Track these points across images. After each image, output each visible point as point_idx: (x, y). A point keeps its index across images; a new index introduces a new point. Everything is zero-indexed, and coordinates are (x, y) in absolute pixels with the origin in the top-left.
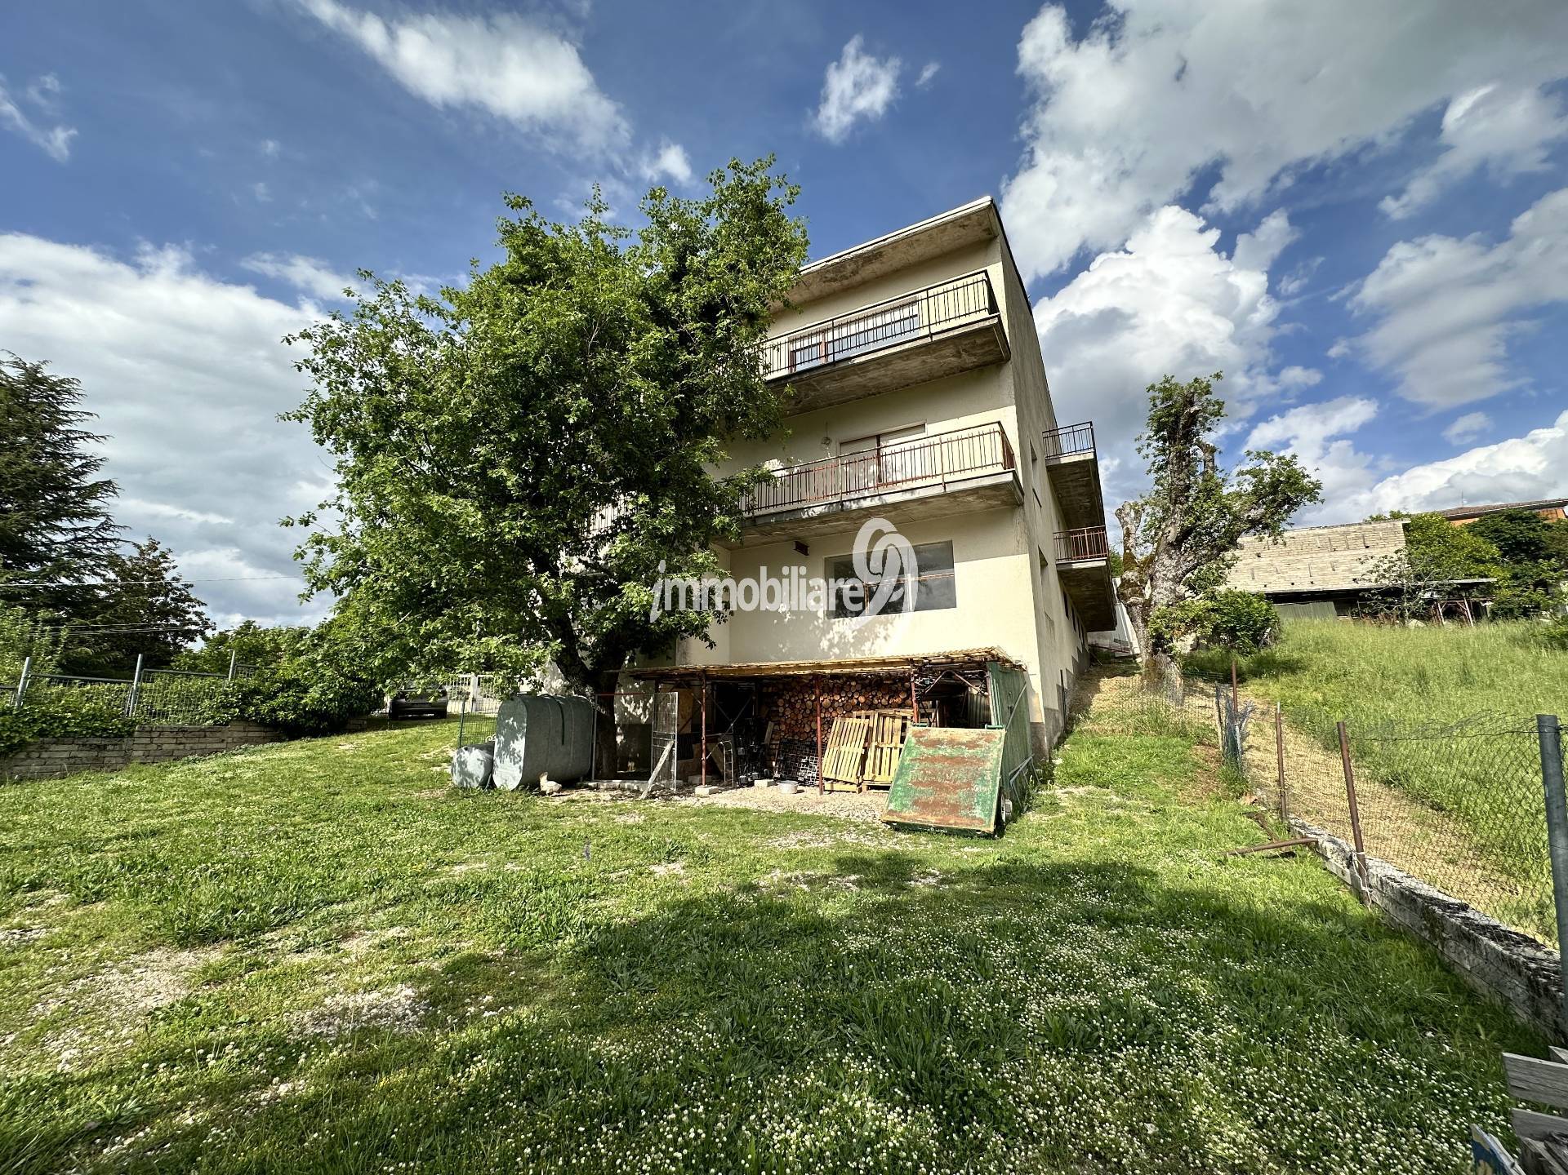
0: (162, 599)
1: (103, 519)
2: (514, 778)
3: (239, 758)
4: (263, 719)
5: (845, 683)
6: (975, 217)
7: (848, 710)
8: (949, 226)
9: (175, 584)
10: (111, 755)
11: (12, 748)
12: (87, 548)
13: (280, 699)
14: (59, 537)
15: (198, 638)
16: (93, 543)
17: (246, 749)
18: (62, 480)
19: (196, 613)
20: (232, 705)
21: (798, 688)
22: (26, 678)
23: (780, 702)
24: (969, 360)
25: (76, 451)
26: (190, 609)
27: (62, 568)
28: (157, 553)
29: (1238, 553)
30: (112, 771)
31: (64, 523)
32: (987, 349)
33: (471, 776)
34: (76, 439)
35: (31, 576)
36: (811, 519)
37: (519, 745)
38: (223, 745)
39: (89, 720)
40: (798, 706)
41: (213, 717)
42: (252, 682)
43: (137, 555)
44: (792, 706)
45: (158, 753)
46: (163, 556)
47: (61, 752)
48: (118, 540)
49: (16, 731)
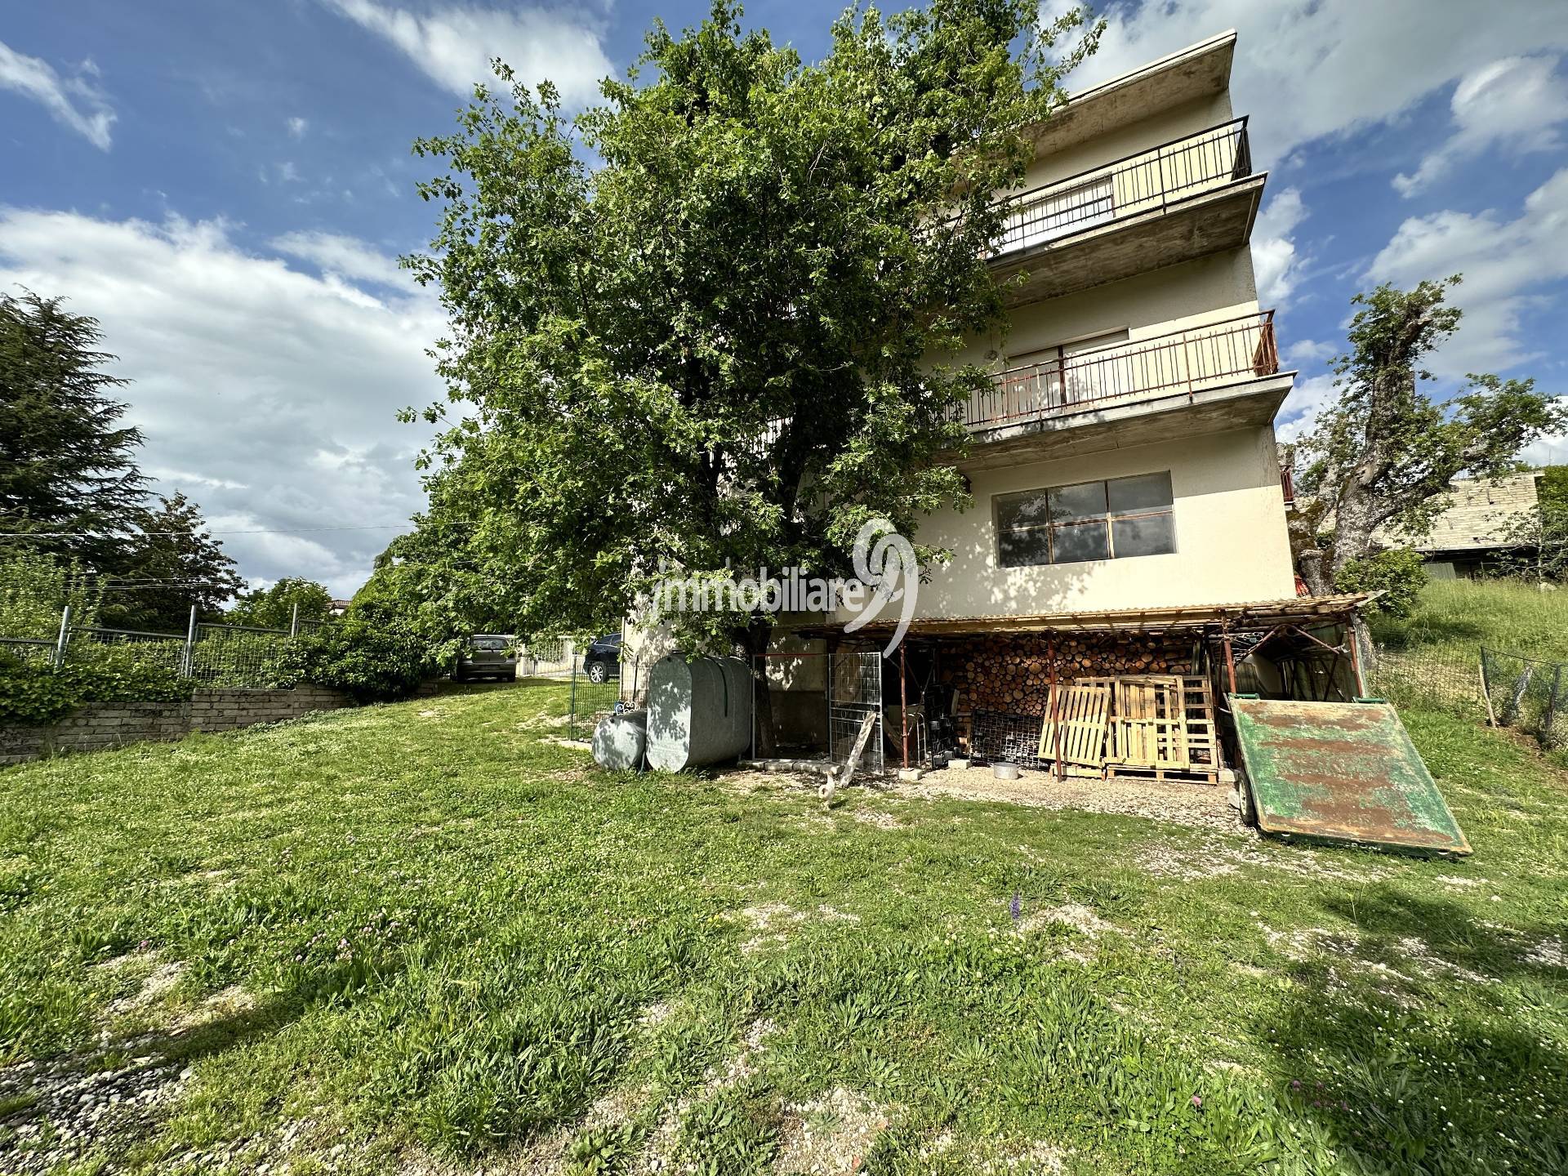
0: (191, 556)
1: (129, 470)
2: (678, 758)
3: (314, 727)
4: (331, 682)
5: (1062, 643)
6: (1208, 59)
7: (1069, 678)
8: (1171, 73)
9: (204, 541)
10: (167, 723)
11: (54, 714)
12: (114, 500)
13: (348, 660)
14: (85, 488)
15: (231, 597)
16: (120, 495)
17: (316, 715)
18: (85, 426)
19: (227, 571)
20: (296, 666)
21: (996, 650)
22: (66, 631)
23: (970, 666)
24: (1199, 242)
25: (98, 396)
26: (220, 568)
27: (88, 520)
28: (184, 509)
29: (1452, 496)
30: (173, 740)
31: (90, 473)
32: (1230, 226)
33: (619, 755)
34: (96, 382)
35: (58, 530)
36: (996, 443)
37: (683, 717)
38: (289, 711)
39: (141, 682)
40: (994, 671)
41: (276, 679)
42: (315, 640)
43: (164, 511)
44: (987, 672)
45: (220, 720)
46: (191, 511)
47: (112, 719)
48: (146, 492)
49: (59, 694)
